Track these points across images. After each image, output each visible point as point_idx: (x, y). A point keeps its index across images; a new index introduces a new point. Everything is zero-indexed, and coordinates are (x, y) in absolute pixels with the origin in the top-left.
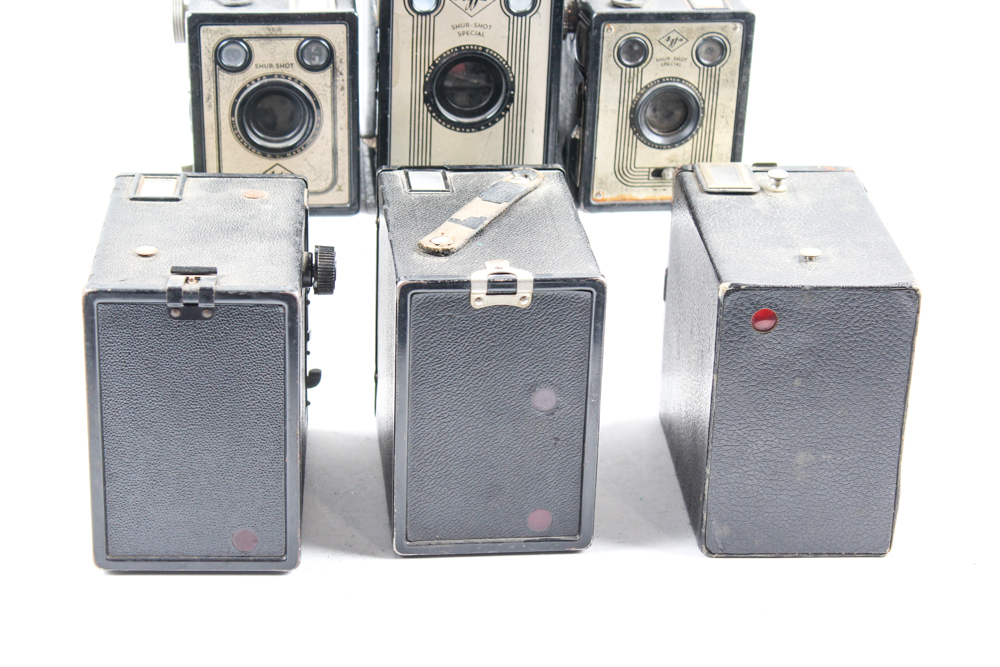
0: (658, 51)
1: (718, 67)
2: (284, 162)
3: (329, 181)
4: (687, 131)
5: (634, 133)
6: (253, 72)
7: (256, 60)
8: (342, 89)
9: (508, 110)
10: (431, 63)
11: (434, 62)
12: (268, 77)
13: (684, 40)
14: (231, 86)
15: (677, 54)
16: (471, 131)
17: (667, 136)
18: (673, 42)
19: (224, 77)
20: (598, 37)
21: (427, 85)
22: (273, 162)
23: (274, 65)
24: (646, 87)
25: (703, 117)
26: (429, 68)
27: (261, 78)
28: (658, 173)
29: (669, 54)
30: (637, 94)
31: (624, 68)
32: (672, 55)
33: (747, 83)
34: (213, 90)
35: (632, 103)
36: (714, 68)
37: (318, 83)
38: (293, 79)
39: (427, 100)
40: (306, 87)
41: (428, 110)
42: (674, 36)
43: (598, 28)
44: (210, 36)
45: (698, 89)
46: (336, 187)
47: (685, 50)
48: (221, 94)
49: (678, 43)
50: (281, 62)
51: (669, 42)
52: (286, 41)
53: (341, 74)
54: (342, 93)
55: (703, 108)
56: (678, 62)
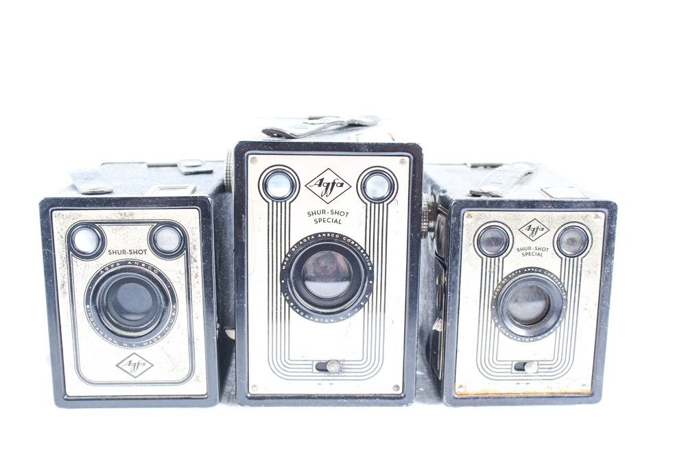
0: (520, 241)
1: (580, 257)
2: (139, 351)
3: (187, 372)
4: (551, 322)
5: (496, 325)
6: (106, 259)
7: (110, 245)
8: (197, 276)
9: (367, 300)
10: (287, 251)
11: (290, 249)
12: (122, 263)
13: (545, 230)
14: (85, 272)
15: (538, 243)
16: (330, 322)
17: (530, 328)
18: (535, 231)
19: (78, 264)
20: (459, 224)
21: (284, 274)
22: (130, 351)
23: (127, 251)
24: (507, 277)
25: (566, 309)
26: (286, 256)
27: (115, 265)
28: (521, 367)
29: (529, 244)
30: (498, 285)
31: (485, 257)
32: (533, 245)
33: (610, 274)
34: (67, 277)
35: (494, 294)
36: (576, 259)
37: (173, 270)
38: (147, 266)
39: (284, 289)
40: (160, 274)
41: (286, 300)
42: (535, 224)
43: (458, 215)
44: (62, 221)
45: (560, 280)
46: (194, 378)
47: (547, 240)
48: (75, 280)
49: (539, 233)
50: (134, 248)
51: (530, 232)
52: (139, 227)
53: (195, 261)
54: (196, 280)
55: (566, 299)
56: (540, 252)
